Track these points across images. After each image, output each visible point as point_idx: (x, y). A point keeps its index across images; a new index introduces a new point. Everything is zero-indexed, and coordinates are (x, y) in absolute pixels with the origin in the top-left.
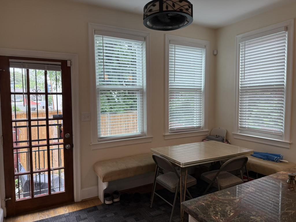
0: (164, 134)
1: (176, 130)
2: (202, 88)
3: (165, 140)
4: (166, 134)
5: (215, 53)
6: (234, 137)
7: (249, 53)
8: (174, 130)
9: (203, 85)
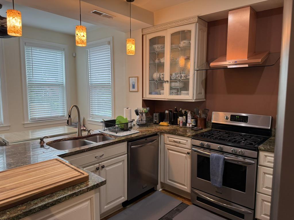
0: (23, 123)
1: (38, 119)
2: (64, 83)
3: (25, 128)
4: (25, 123)
5: (74, 55)
6: (89, 123)
7: (93, 60)
8: (36, 119)
9: (64, 81)
